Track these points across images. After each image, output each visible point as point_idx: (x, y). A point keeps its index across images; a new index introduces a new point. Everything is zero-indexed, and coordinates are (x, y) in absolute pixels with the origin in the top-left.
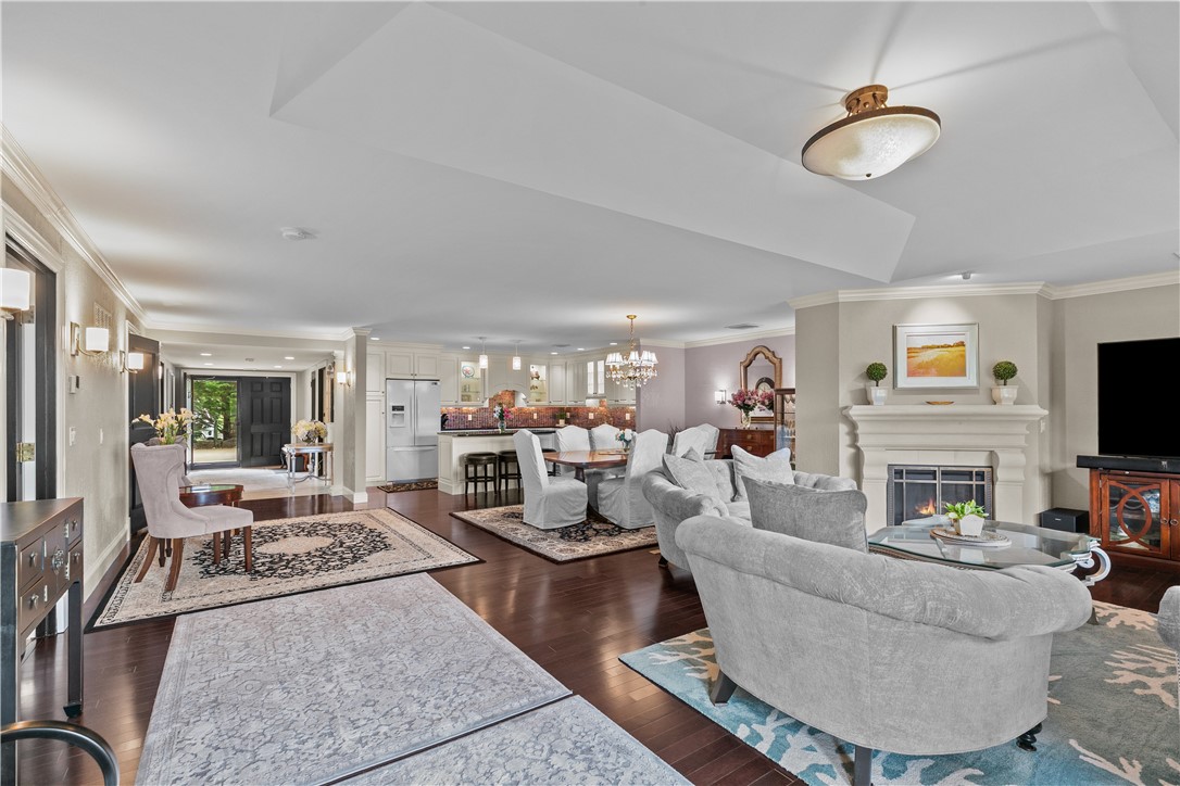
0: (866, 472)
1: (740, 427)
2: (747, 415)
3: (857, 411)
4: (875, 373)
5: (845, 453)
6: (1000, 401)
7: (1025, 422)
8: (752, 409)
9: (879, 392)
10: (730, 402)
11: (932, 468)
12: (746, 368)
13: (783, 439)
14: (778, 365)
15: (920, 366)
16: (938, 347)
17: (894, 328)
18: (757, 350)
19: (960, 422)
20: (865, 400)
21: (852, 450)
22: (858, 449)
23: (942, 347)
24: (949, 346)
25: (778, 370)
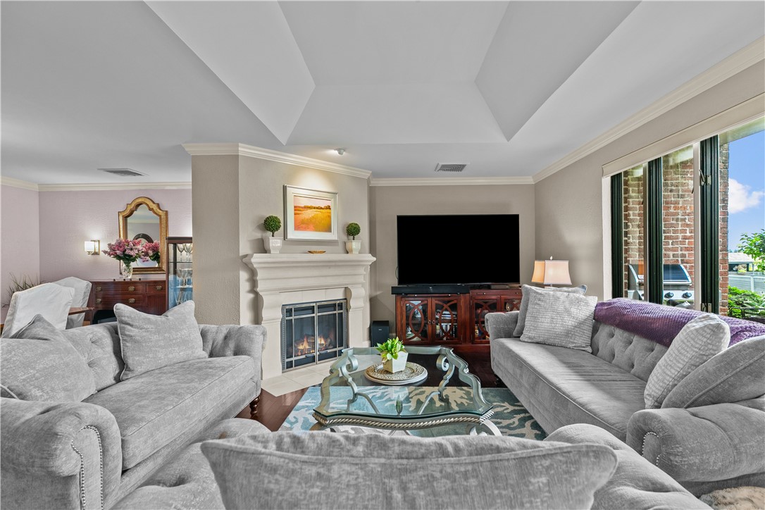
0: (265, 314)
1: (119, 278)
2: (128, 266)
3: (257, 259)
4: (270, 225)
5: (245, 298)
6: (352, 251)
7: (363, 265)
8: (134, 260)
9: (275, 242)
10: (105, 252)
11: (312, 305)
12: (126, 218)
13: (175, 290)
14: (163, 216)
15: (303, 222)
16: (315, 208)
17: (285, 188)
18: (140, 200)
19: (330, 267)
20: (263, 248)
21: (252, 296)
22: (256, 294)
23: (317, 208)
24: (321, 208)
25: (164, 222)
